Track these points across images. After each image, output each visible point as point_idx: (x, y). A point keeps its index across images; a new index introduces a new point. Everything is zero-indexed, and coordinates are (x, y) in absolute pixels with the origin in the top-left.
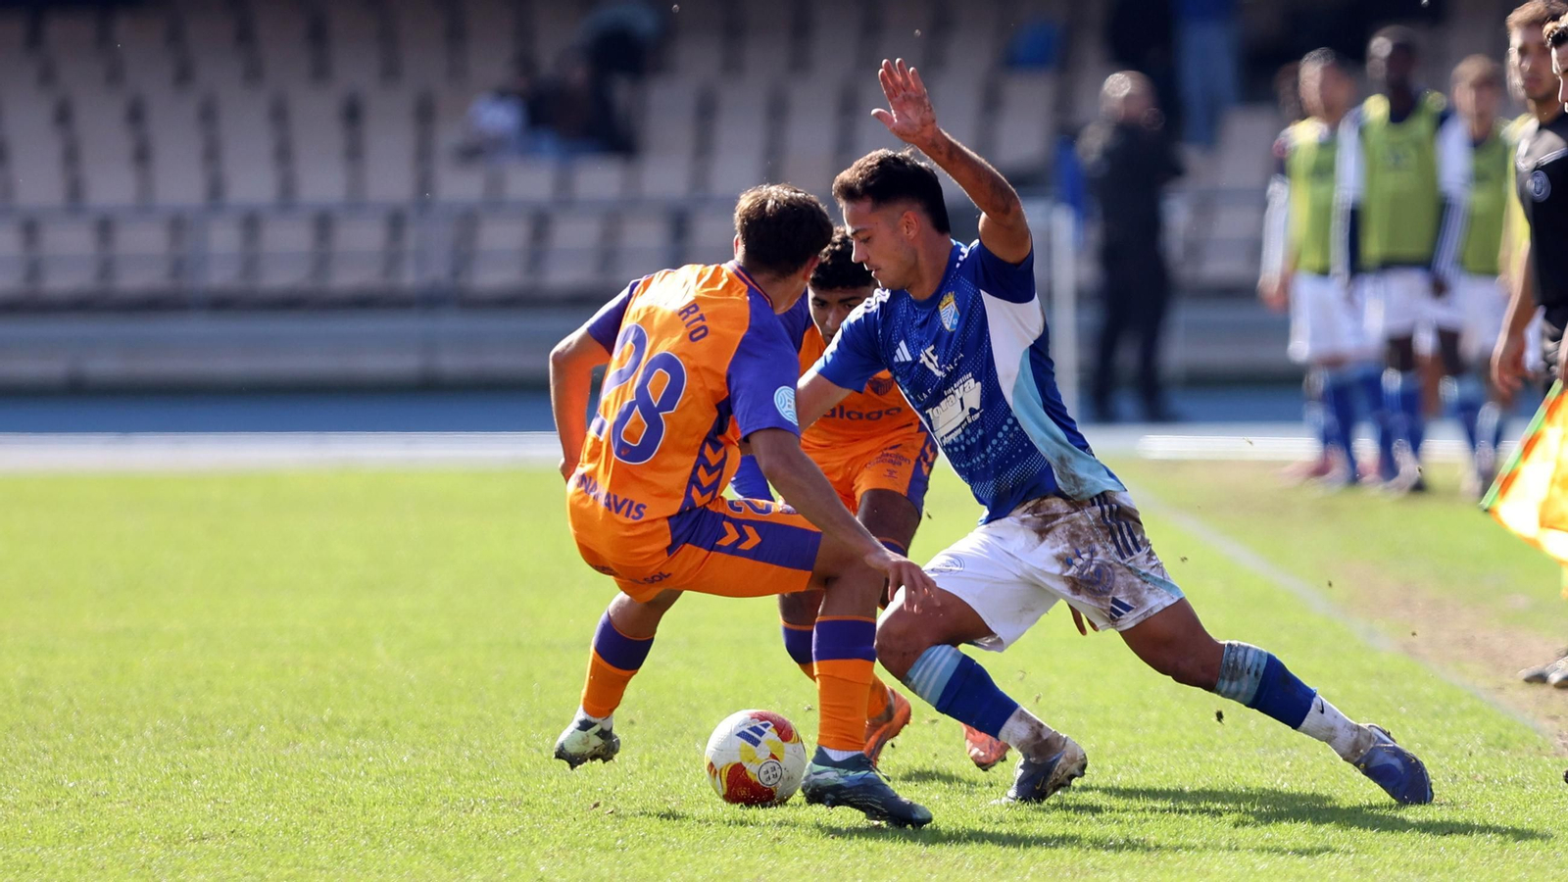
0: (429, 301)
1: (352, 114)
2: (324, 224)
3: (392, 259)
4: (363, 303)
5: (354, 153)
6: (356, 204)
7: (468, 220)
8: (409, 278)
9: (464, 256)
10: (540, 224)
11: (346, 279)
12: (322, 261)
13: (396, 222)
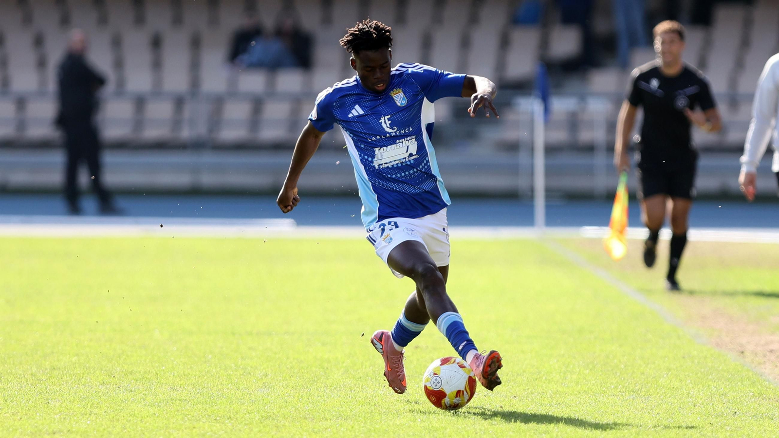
0: (197, 146)
1: (156, 43)
2: (140, 102)
3: (177, 123)
4: (160, 146)
5: (157, 65)
6: (157, 93)
7: (218, 102)
8: (186, 134)
9: (216, 120)
10: (258, 104)
11: (152, 133)
12: (139, 123)
13: (179, 102)
